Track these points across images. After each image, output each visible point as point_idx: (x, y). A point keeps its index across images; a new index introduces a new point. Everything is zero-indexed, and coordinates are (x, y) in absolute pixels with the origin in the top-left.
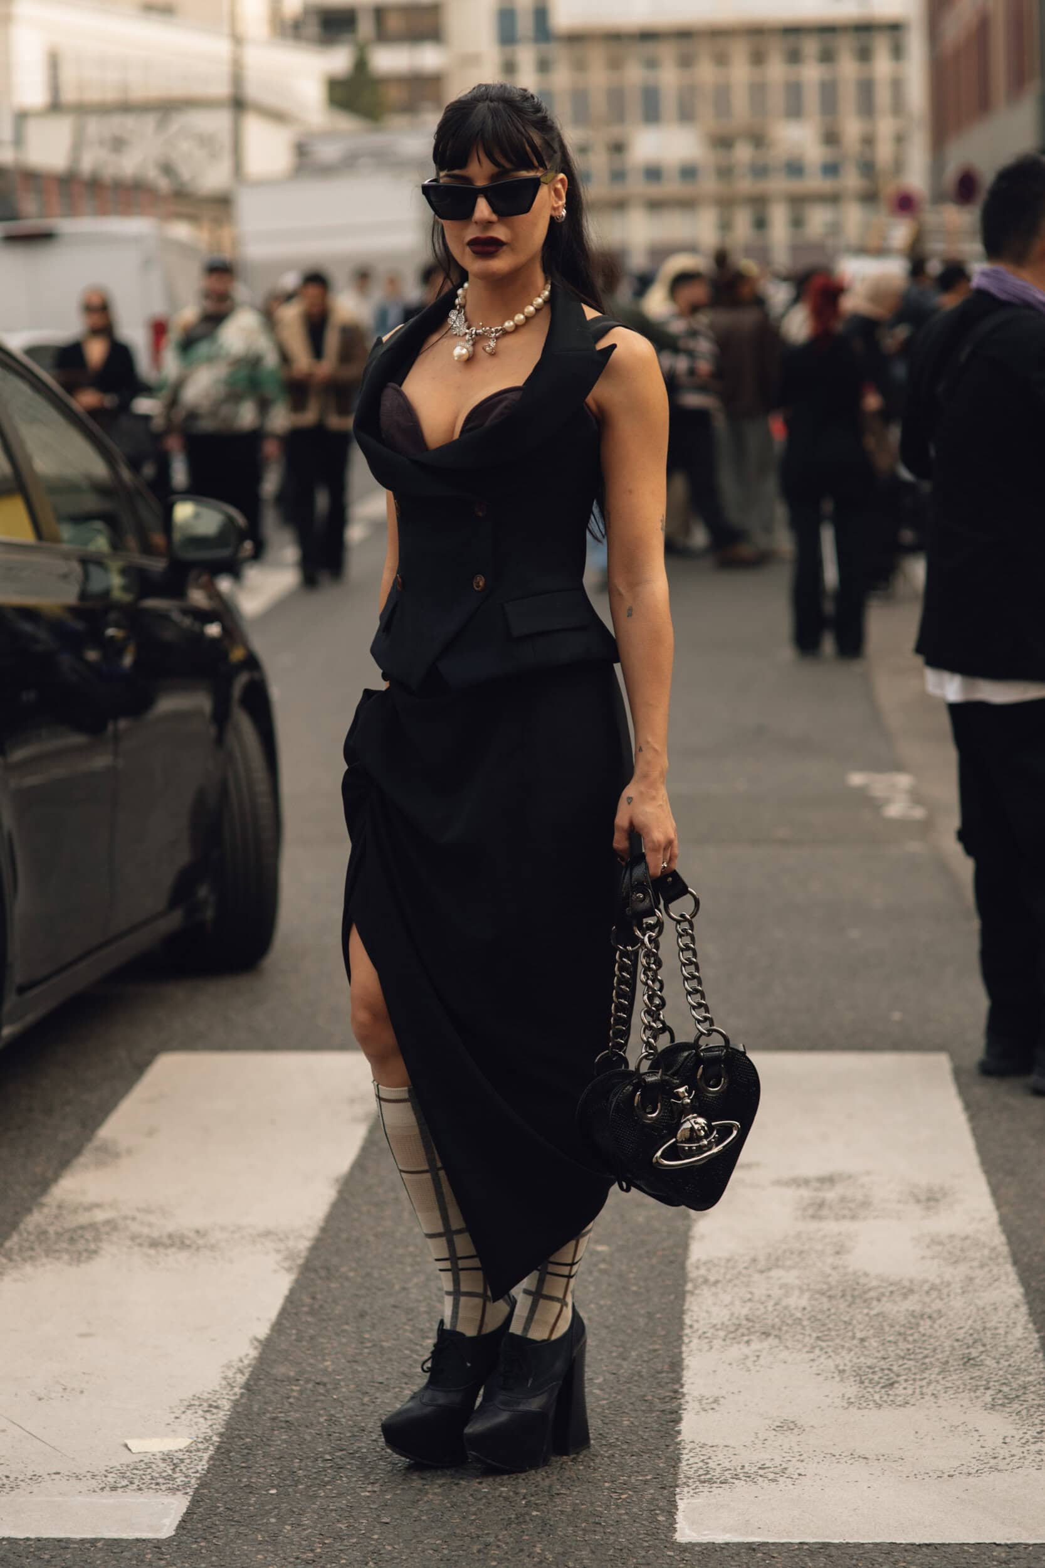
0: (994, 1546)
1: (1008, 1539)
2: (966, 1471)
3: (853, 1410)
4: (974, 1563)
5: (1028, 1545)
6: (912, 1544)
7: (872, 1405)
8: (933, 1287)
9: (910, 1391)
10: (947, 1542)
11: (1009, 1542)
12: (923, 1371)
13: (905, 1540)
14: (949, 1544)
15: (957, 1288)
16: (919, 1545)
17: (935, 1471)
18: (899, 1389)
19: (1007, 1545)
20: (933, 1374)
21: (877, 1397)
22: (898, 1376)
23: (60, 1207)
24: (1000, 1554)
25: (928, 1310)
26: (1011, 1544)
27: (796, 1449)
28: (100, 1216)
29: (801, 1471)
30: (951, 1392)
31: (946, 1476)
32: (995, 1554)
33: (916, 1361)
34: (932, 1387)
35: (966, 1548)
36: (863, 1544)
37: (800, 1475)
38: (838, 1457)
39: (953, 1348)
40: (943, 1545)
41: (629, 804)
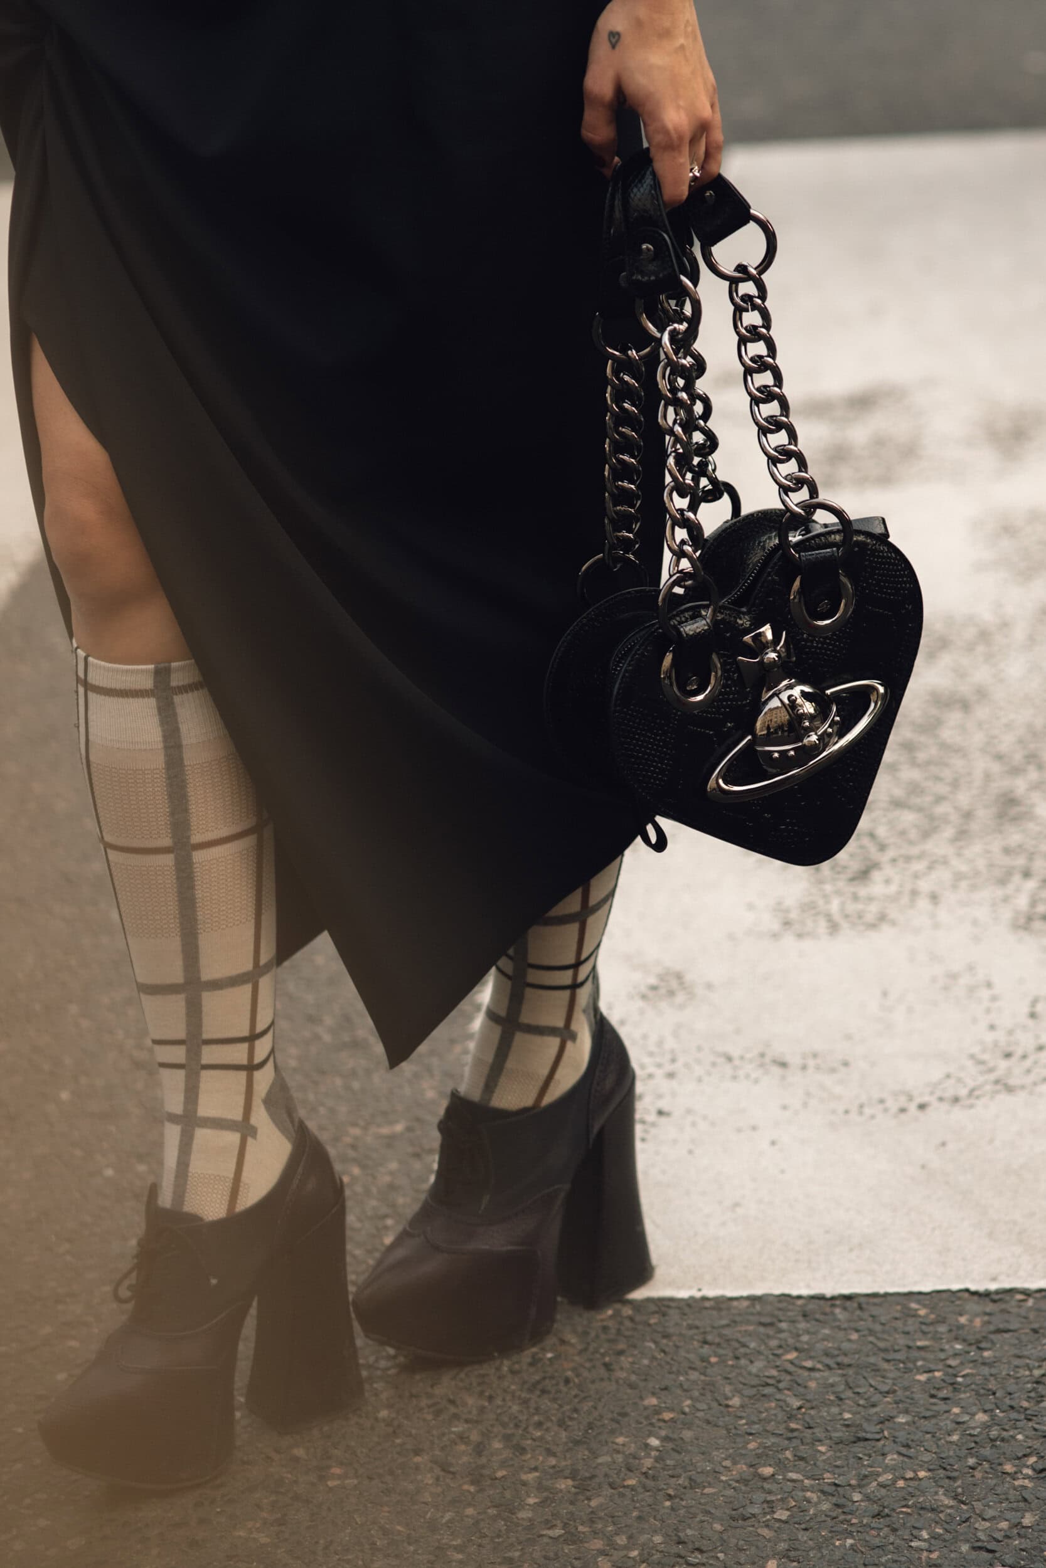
0: (966, 1295)
1: (994, 1279)
2: (949, 1094)
3: (789, 940)
4: (920, 1348)
5: (1027, 1293)
6: (821, 1298)
7: (822, 925)
8: (984, 636)
9: (893, 889)
10: (882, 1291)
11: (993, 1287)
12: (926, 835)
13: (808, 1286)
14: (886, 1295)
16: (833, 1298)
17: (895, 1094)
18: (877, 886)
19: (986, 1295)
20: (938, 845)
21: (835, 905)
24: (971, 1321)
25: (965, 689)
26: (997, 1292)
27: (670, 1043)
29: (663, 1104)
30: (964, 884)
31: (913, 1107)
32: (963, 1320)
33: (920, 809)
34: (934, 875)
35: (914, 1305)
36: (731, 1299)
37: (660, 1113)
38: (737, 1062)
39: (988, 777)
40: (875, 1295)
41: (613, 46)
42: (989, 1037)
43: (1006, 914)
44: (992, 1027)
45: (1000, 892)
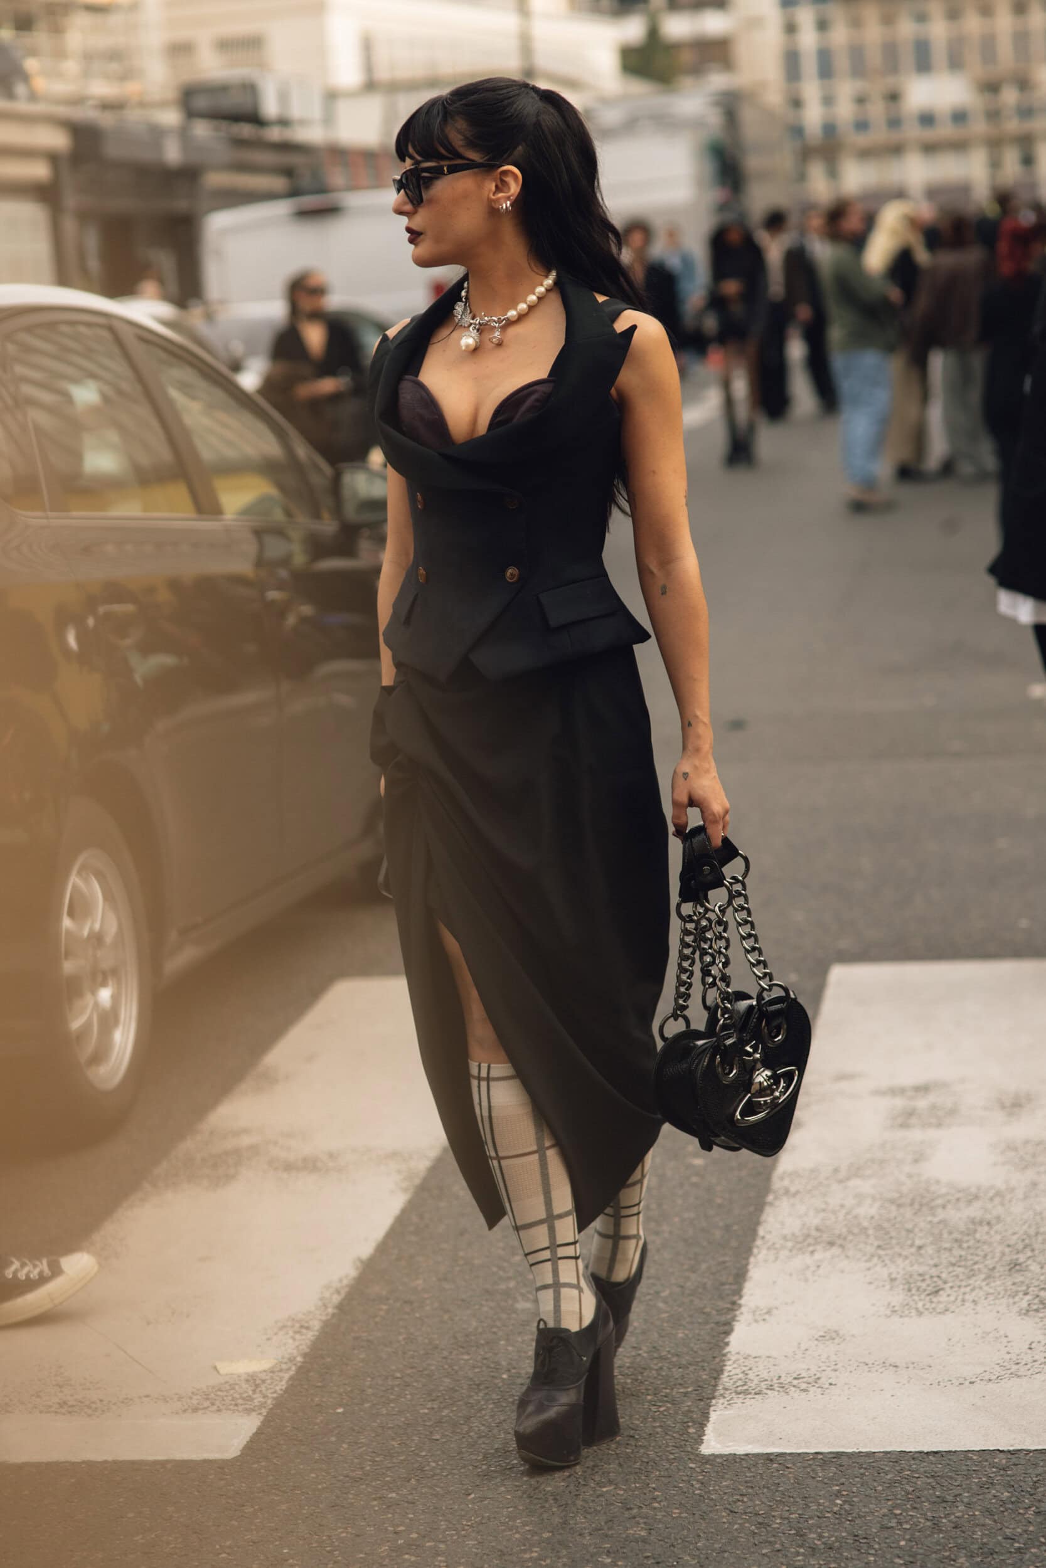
0: (998, 1452)
1: (1012, 1446)
2: (987, 1378)
3: (895, 1319)
4: (974, 1470)
5: (1029, 1451)
6: (920, 1452)
7: (914, 1312)
8: (998, 1194)
9: (952, 1298)
10: (953, 1450)
11: (1011, 1448)
12: (969, 1278)
13: (915, 1448)
14: (955, 1452)
15: (1020, 1193)
16: (927, 1453)
17: (957, 1378)
18: (943, 1297)
19: (1009, 1451)
20: (977, 1281)
21: (920, 1305)
22: (945, 1282)
23: (212, 1133)
24: (1000, 1461)
25: (988, 1217)
26: (1014, 1450)
27: (833, 1358)
28: (246, 1141)
29: (832, 1381)
30: (991, 1298)
31: (967, 1383)
32: (996, 1460)
33: (965, 1267)
34: (974, 1294)
35: (970, 1455)
36: (874, 1453)
37: (831, 1384)
38: (870, 1365)
39: (1003, 1254)
40: (950, 1452)
41: (686, 779)
42: (1008, 1356)
43: (1015, 1309)
44: (1008, 1353)
45: (1011, 1301)
